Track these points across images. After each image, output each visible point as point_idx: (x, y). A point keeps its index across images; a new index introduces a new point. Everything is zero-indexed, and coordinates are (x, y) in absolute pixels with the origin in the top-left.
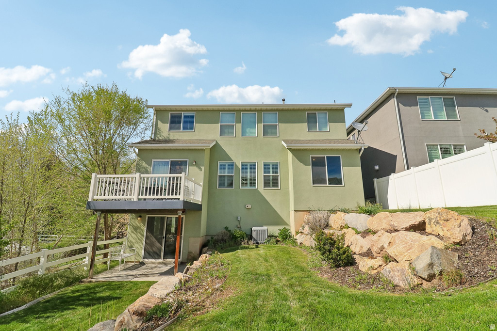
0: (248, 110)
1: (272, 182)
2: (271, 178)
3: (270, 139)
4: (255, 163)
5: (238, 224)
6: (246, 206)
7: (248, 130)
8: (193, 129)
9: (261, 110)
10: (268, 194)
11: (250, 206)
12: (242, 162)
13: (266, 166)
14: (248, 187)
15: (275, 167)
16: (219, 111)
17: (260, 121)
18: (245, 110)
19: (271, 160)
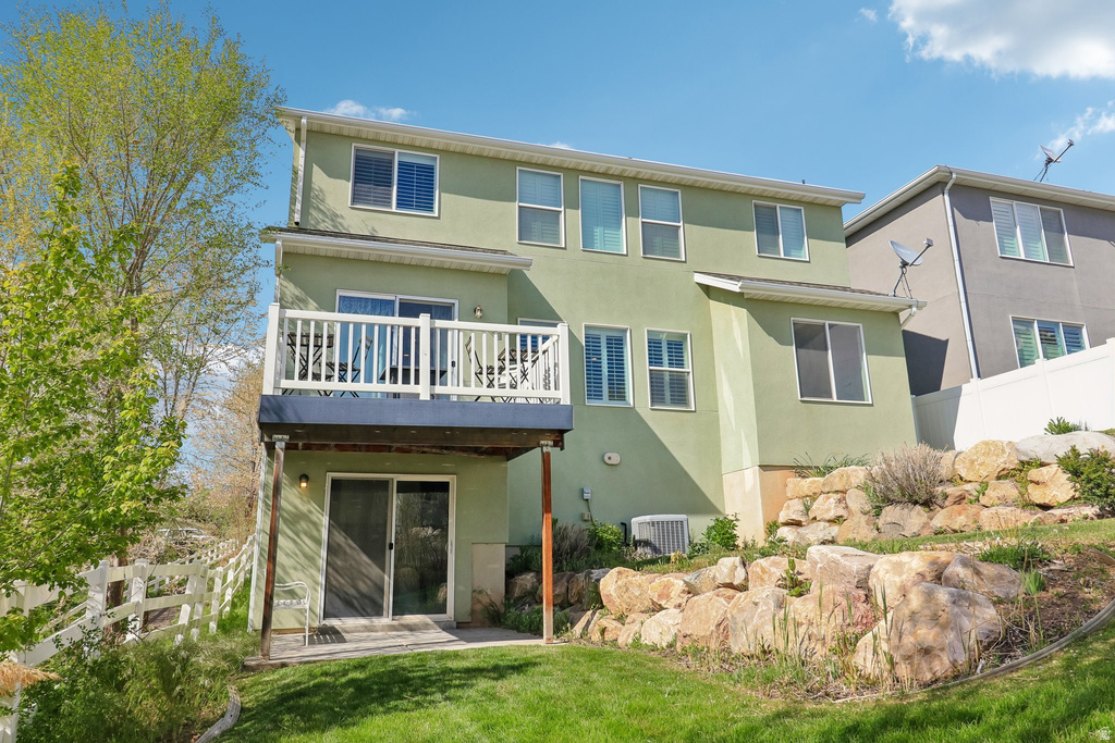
0: (598, 174)
1: (670, 390)
2: (667, 378)
3: (660, 267)
4: (625, 330)
5: (585, 511)
6: (606, 459)
7: (598, 231)
8: (431, 209)
9: (636, 179)
10: (664, 424)
11: (616, 459)
12: (587, 327)
13: (654, 345)
14: (605, 402)
15: (677, 347)
16: (514, 162)
17: (632, 212)
18: (590, 173)
19: (668, 327)
